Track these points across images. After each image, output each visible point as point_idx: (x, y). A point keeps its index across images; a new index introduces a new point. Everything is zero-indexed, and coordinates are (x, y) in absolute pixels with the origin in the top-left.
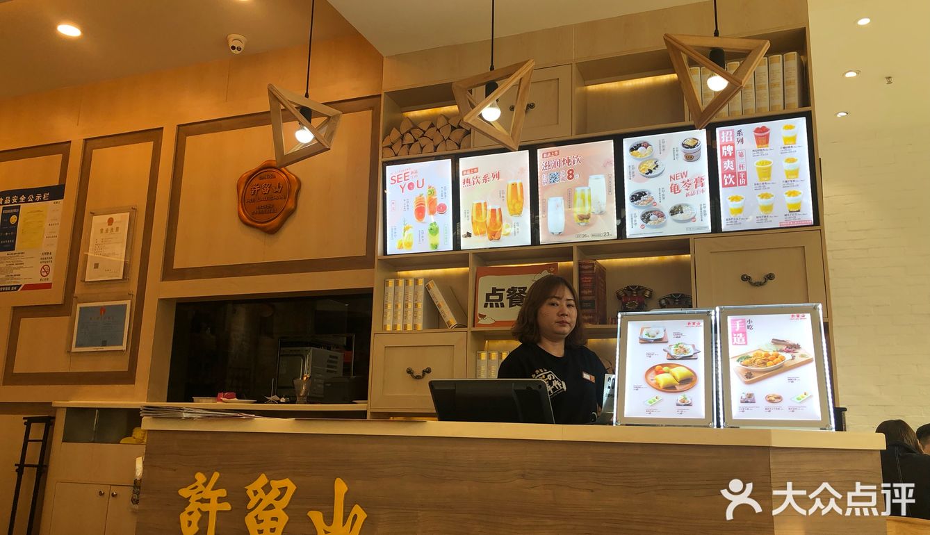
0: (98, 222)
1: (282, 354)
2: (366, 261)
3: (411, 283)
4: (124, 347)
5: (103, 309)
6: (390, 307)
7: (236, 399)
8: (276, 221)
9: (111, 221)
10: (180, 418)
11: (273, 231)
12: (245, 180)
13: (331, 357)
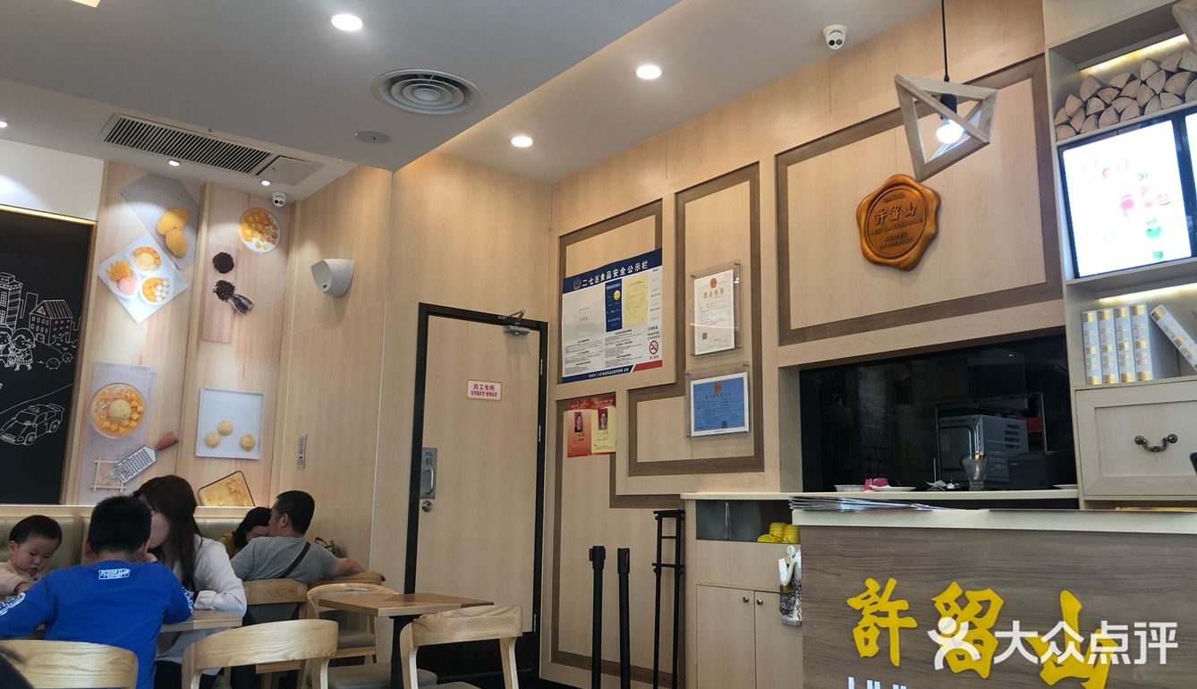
0: (700, 286)
1: (942, 426)
2: (1049, 289)
3: (1125, 313)
4: (746, 428)
5: (717, 385)
6: (1094, 350)
7: (888, 487)
8: (912, 254)
9: (714, 283)
10: (838, 511)
11: (910, 267)
12: (866, 207)
13: (1009, 426)
